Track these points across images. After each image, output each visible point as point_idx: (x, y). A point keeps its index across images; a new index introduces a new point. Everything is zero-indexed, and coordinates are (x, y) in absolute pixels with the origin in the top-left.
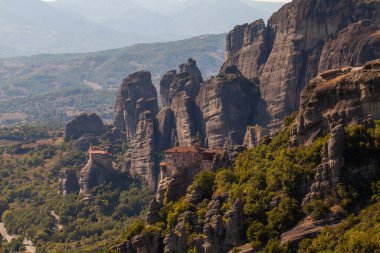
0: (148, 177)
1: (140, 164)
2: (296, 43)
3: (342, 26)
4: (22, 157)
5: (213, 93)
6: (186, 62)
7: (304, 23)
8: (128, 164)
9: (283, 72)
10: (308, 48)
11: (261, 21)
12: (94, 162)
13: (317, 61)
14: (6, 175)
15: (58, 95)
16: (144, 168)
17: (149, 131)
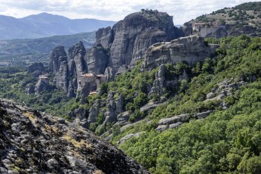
0: (64, 88)
1: (61, 82)
2: (125, 35)
3: (143, 29)
4: (9, 79)
5: (91, 54)
6: (78, 42)
7: (128, 28)
8: (55, 82)
9: (120, 46)
10: (130, 37)
11: (110, 27)
12: (42, 81)
13: (134, 42)
14: (2, 87)
15: (22, 55)
16: (62, 84)
17: (65, 69)
